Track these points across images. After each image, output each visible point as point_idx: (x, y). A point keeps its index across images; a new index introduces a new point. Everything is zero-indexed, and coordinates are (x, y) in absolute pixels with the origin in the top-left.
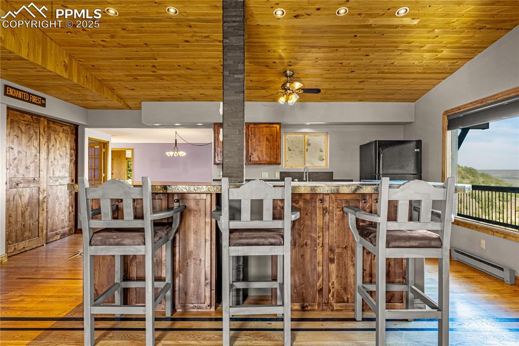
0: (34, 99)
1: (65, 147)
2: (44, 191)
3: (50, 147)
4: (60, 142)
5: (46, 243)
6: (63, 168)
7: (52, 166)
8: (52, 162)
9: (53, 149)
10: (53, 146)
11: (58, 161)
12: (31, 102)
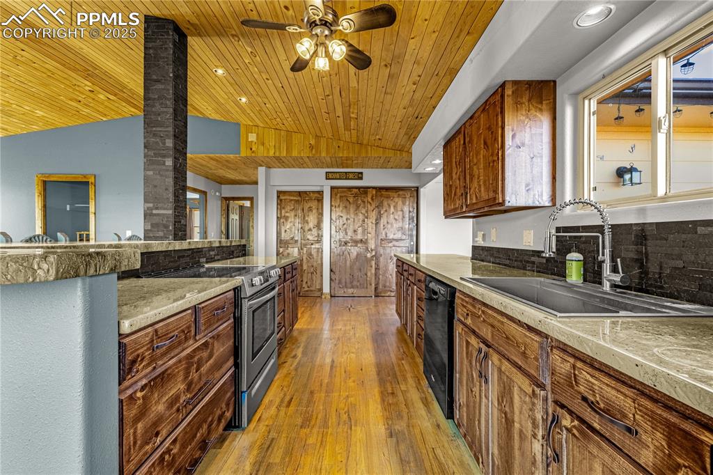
0: (351, 176)
1: (402, 211)
2: (372, 250)
3: (382, 212)
4: (394, 207)
5: (375, 296)
6: (398, 230)
7: (384, 229)
8: (384, 226)
9: (386, 214)
10: (386, 211)
11: (392, 224)
12: (349, 179)
